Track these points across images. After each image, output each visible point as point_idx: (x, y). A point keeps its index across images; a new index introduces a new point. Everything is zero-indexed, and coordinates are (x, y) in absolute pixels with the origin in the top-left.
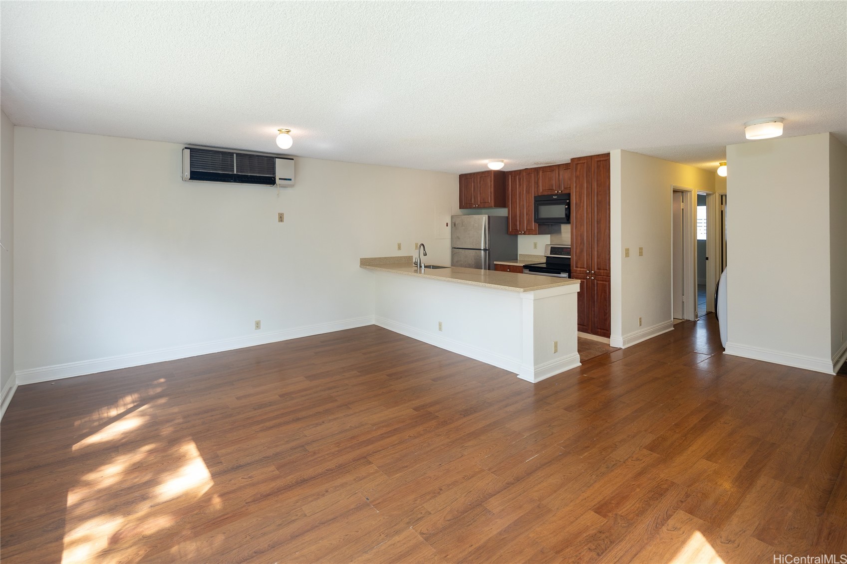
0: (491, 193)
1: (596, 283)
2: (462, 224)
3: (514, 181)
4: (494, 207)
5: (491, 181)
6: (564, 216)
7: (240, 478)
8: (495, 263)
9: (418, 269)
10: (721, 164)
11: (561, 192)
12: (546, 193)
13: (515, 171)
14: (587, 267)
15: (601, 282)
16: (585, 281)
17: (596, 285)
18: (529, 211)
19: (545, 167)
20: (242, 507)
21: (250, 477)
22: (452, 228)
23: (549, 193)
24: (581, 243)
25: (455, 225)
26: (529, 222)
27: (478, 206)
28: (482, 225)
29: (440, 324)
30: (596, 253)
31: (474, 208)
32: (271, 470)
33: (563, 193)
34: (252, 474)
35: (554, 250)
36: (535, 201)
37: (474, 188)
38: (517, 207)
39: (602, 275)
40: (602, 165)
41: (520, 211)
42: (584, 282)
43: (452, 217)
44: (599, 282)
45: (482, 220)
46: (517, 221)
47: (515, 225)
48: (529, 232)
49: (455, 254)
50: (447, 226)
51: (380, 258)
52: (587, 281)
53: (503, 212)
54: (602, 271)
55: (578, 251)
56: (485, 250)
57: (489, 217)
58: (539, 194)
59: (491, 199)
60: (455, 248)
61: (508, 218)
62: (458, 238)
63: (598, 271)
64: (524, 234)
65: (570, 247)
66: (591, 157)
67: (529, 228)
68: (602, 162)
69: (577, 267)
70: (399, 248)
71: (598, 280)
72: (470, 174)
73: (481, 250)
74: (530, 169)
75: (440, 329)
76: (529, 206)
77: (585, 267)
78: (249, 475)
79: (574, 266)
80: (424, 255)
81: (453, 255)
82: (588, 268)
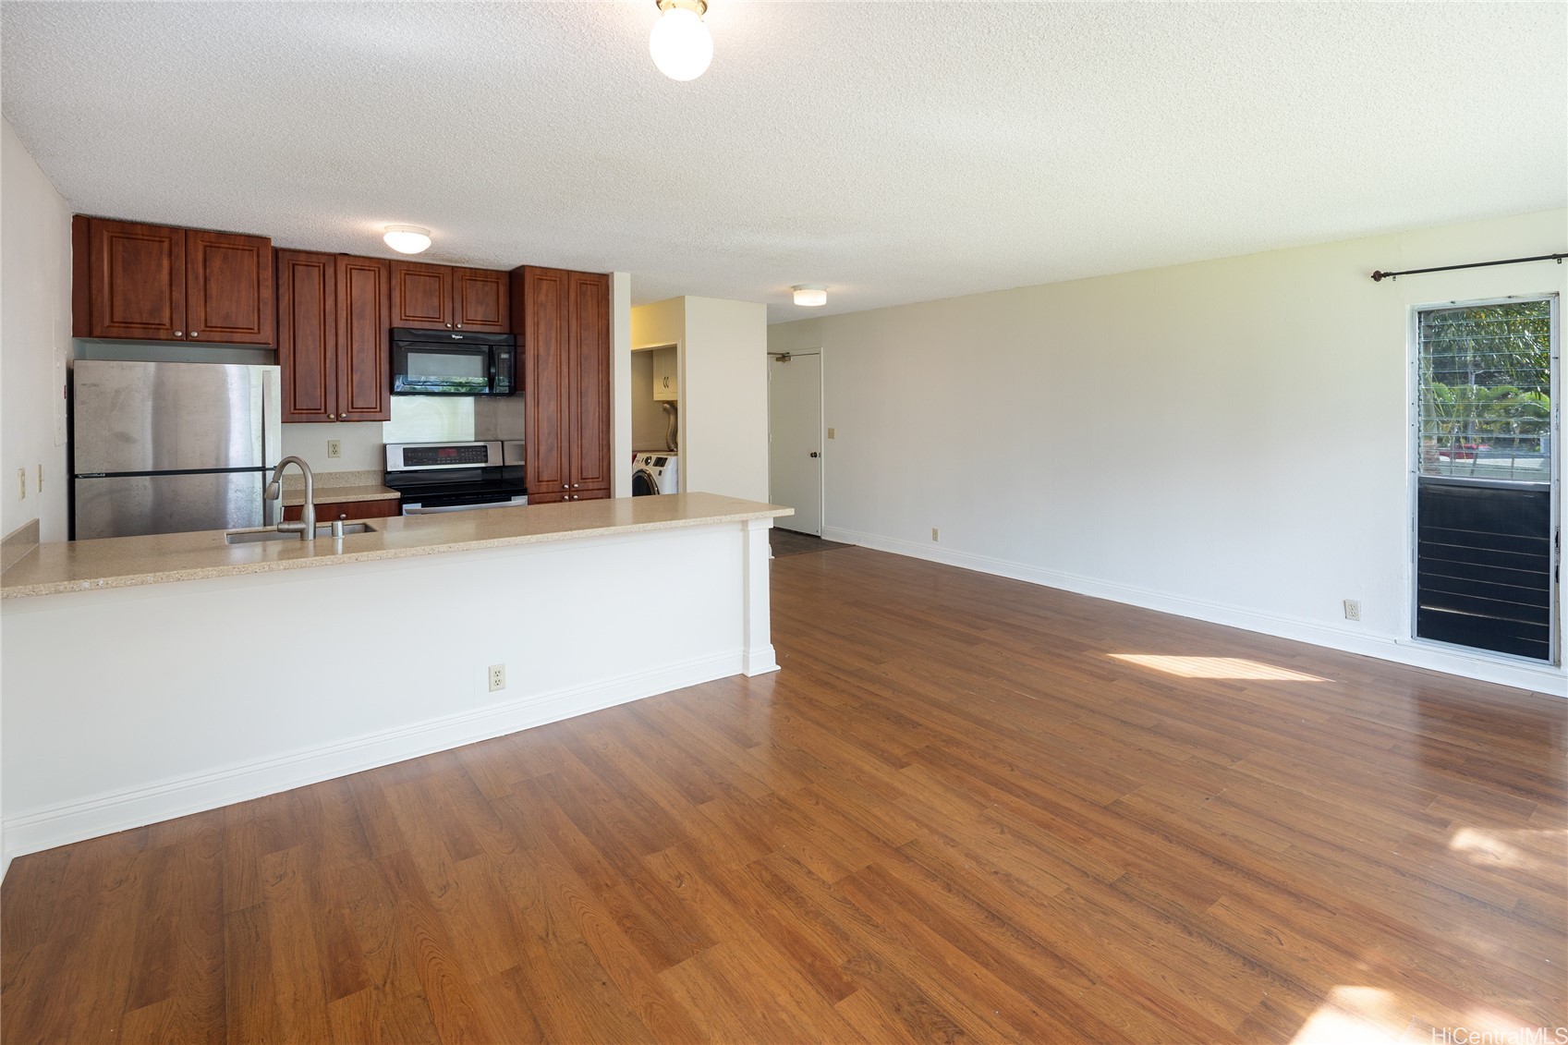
0: (260, 301)
3: (306, 279)
5: (260, 269)
7: (1285, 947)
11: (462, 327)
12: (416, 325)
18: (363, 361)
19: (415, 264)
20: (1348, 916)
21: (1268, 933)
23: (428, 325)
24: (548, 434)
26: (360, 388)
27: (199, 335)
30: (578, 451)
32: (1221, 911)
34: (1256, 934)
35: (413, 456)
38: (316, 349)
39: (591, 488)
40: (589, 293)
41: (329, 360)
46: (316, 387)
47: (308, 395)
48: (362, 415)
49: (98, 496)
55: (543, 450)
58: (398, 325)
59: (260, 321)
63: (583, 482)
66: (568, 273)
67: (360, 405)
68: (588, 287)
69: (539, 482)
76: (361, 351)
77: (558, 478)
78: (1264, 936)
79: (534, 480)
82: (562, 479)
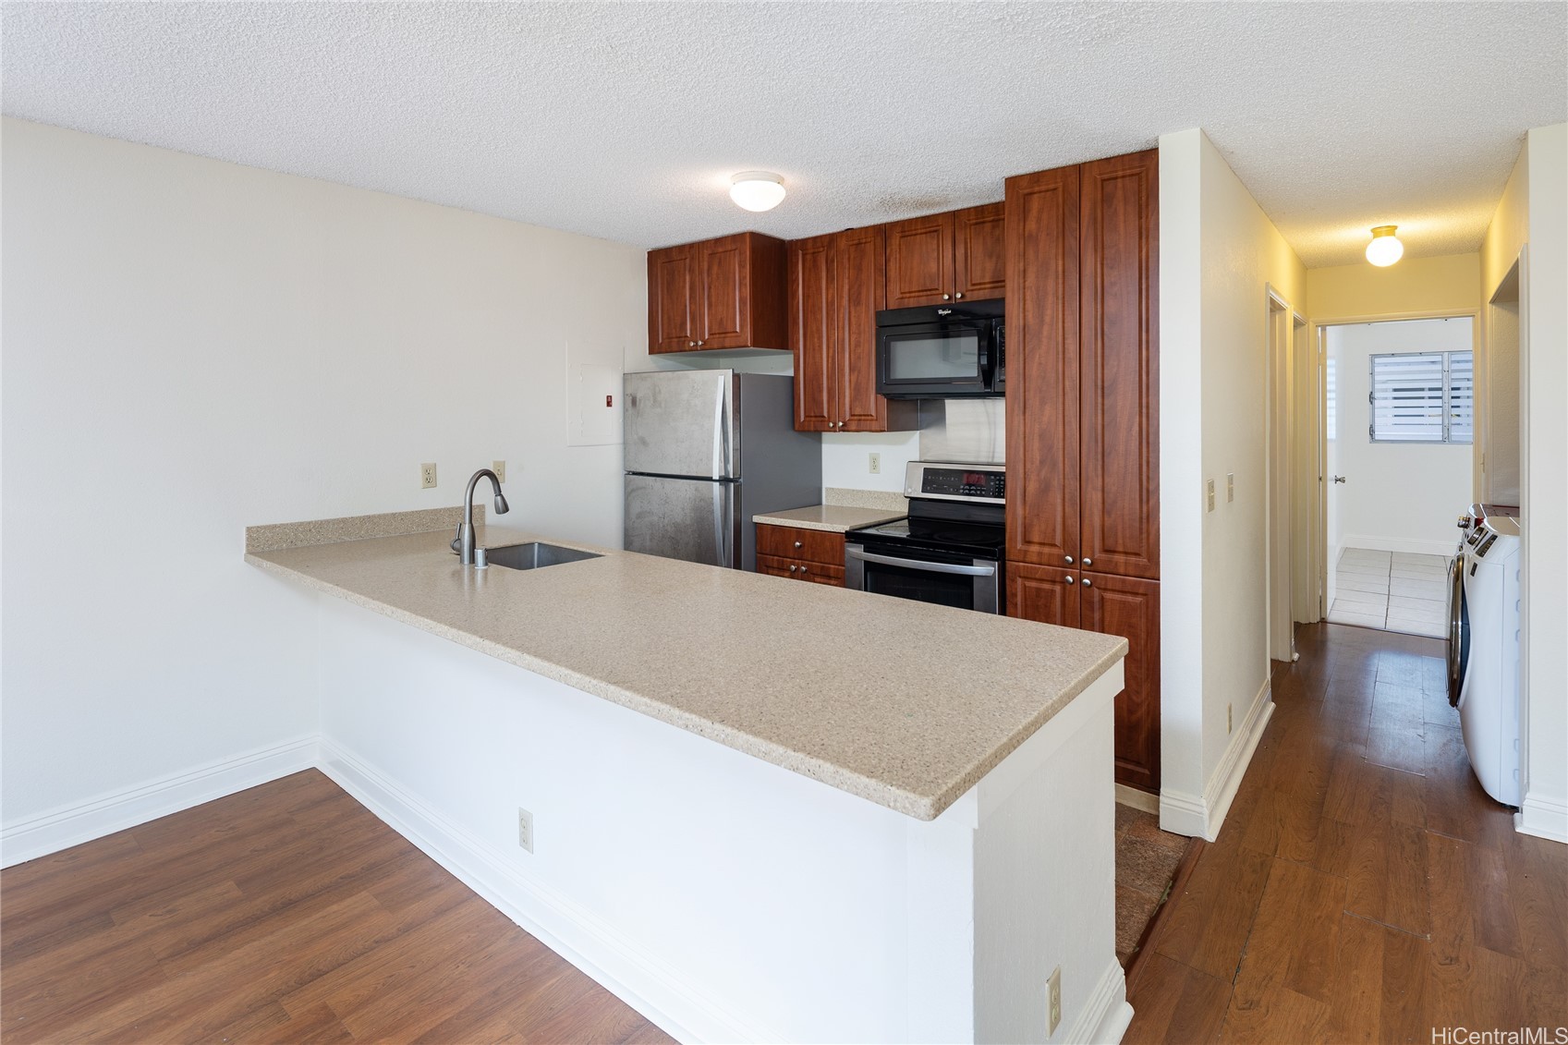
0: (742, 301)
1: (1096, 599)
2: (655, 401)
3: (812, 269)
4: (754, 345)
5: (742, 266)
6: (973, 372)
8: (757, 519)
9: (462, 569)
10: (1376, 233)
11: (963, 296)
12: (912, 303)
13: (815, 239)
14: (1064, 541)
15: (1118, 597)
16: (1058, 588)
17: (1097, 606)
18: (859, 358)
19: (910, 221)
22: (625, 410)
23: (924, 302)
24: (1042, 462)
25: (634, 402)
26: (858, 392)
27: (705, 343)
28: (714, 403)
29: (525, 822)
30: (1097, 497)
31: (691, 350)
33: (968, 299)
35: (933, 478)
36: (881, 327)
37: (692, 289)
38: (821, 347)
39: (1122, 570)
40: (1120, 193)
41: (831, 359)
42: (1053, 591)
43: (626, 378)
44: (1108, 595)
45: (716, 384)
46: (821, 391)
47: (814, 399)
48: (858, 423)
49: (633, 491)
50: (609, 404)
51: (344, 521)
52: (1064, 589)
53: (779, 365)
54: (1120, 558)
55: (1032, 487)
56: (724, 480)
57: (736, 377)
58: (892, 306)
59: (740, 322)
60: (634, 474)
61: (793, 381)
62: (644, 442)
63: (1104, 556)
64: (844, 429)
65: (1003, 469)
66: (1079, 169)
67: (858, 411)
68: (1119, 180)
69: (1027, 542)
70: (430, 478)
71: (1106, 590)
72: (681, 248)
73: (710, 479)
74: (861, 229)
75: (525, 841)
76: (857, 345)
77: (1058, 540)
79: (1019, 538)
80: (498, 512)
81: (629, 494)
82: (1067, 546)
